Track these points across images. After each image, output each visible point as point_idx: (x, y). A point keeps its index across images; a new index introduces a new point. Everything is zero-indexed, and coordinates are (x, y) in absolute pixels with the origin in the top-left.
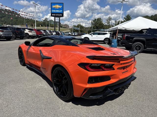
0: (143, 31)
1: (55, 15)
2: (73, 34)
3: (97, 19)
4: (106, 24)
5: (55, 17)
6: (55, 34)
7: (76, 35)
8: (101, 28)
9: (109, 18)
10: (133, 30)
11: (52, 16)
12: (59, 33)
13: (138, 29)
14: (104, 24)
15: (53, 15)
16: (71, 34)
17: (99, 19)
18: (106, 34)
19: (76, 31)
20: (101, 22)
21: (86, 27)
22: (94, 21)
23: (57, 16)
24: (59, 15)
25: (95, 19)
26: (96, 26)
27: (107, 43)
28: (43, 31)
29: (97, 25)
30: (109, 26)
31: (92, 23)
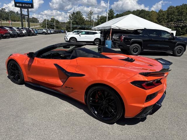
0: (138, 31)
1: (21, 5)
2: (49, 32)
3: (76, 13)
4: (88, 19)
5: (21, 7)
6: (26, 32)
7: (52, 32)
8: (81, 23)
9: (90, 12)
10: (127, 30)
11: (16, 6)
12: (31, 31)
13: (131, 28)
14: (85, 20)
15: (18, 5)
16: (45, 31)
17: (78, 13)
18: (96, 33)
19: (51, 28)
20: (81, 17)
21: (62, 22)
22: (72, 15)
23: (24, 7)
24: (27, 6)
25: (74, 13)
26: (76, 22)
27: (97, 44)
28: (9, 28)
29: (77, 20)
30: (90, 21)
31: (70, 18)
